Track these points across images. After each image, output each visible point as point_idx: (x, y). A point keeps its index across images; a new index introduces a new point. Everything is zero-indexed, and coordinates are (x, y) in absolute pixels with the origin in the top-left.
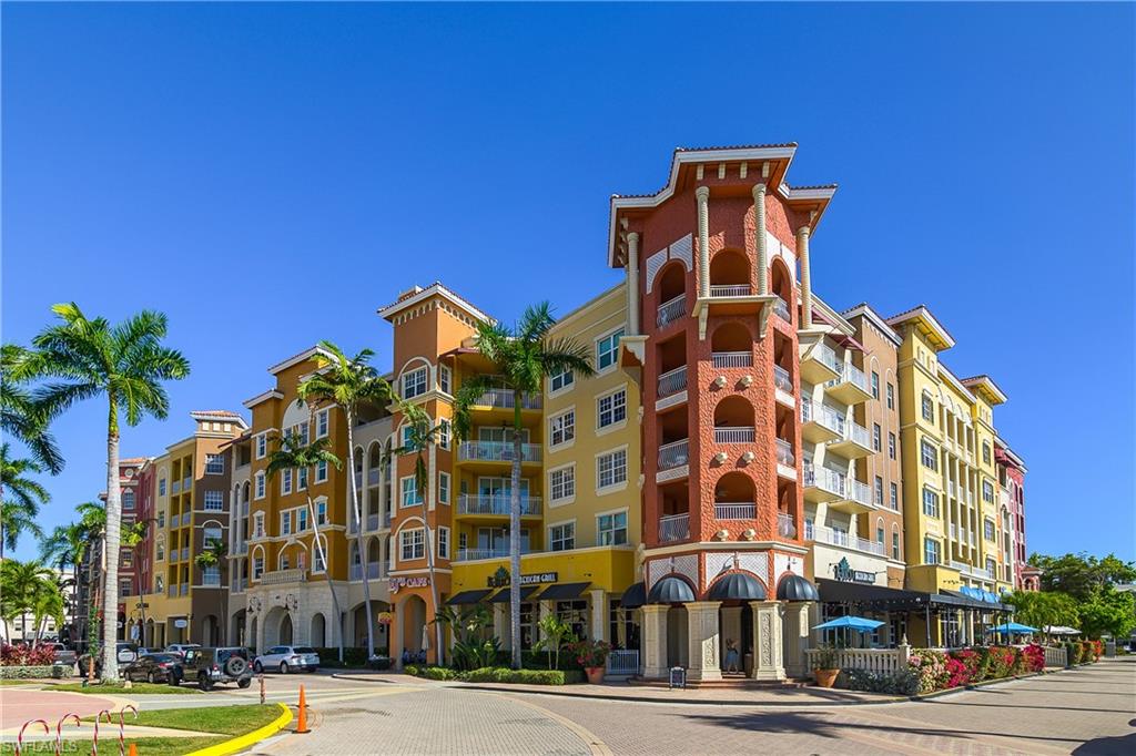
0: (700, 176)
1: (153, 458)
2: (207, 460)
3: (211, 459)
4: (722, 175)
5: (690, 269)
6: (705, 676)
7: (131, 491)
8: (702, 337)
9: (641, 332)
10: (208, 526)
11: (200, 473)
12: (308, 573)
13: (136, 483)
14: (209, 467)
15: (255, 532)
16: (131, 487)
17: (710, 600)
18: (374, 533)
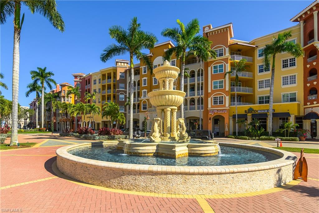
1: (91, 73)
2: (120, 74)
3: (121, 74)
10: (121, 94)
11: (118, 78)
13: (81, 81)
14: (121, 76)
15: (143, 96)
16: (79, 82)
18: (193, 97)
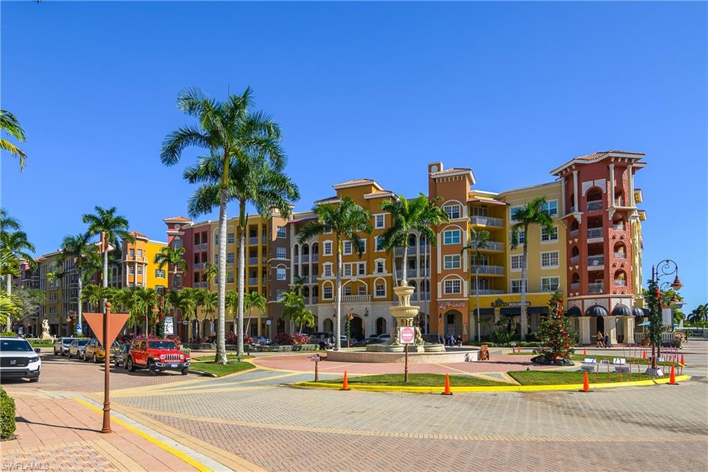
0: (613, 160)
2: (278, 230)
3: (280, 229)
4: (619, 161)
5: (605, 192)
6: (612, 343)
7: (179, 238)
8: (610, 219)
9: (580, 211)
10: (279, 267)
11: (275, 237)
12: (372, 297)
13: (183, 233)
14: (279, 234)
15: (324, 273)
16: (179, 236)
17: (613, 315)
18: (414, 278)
